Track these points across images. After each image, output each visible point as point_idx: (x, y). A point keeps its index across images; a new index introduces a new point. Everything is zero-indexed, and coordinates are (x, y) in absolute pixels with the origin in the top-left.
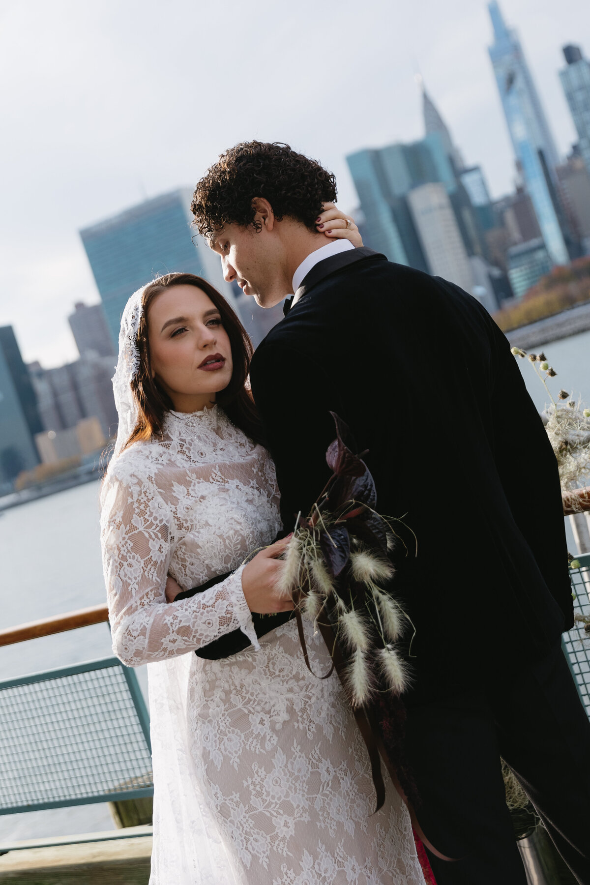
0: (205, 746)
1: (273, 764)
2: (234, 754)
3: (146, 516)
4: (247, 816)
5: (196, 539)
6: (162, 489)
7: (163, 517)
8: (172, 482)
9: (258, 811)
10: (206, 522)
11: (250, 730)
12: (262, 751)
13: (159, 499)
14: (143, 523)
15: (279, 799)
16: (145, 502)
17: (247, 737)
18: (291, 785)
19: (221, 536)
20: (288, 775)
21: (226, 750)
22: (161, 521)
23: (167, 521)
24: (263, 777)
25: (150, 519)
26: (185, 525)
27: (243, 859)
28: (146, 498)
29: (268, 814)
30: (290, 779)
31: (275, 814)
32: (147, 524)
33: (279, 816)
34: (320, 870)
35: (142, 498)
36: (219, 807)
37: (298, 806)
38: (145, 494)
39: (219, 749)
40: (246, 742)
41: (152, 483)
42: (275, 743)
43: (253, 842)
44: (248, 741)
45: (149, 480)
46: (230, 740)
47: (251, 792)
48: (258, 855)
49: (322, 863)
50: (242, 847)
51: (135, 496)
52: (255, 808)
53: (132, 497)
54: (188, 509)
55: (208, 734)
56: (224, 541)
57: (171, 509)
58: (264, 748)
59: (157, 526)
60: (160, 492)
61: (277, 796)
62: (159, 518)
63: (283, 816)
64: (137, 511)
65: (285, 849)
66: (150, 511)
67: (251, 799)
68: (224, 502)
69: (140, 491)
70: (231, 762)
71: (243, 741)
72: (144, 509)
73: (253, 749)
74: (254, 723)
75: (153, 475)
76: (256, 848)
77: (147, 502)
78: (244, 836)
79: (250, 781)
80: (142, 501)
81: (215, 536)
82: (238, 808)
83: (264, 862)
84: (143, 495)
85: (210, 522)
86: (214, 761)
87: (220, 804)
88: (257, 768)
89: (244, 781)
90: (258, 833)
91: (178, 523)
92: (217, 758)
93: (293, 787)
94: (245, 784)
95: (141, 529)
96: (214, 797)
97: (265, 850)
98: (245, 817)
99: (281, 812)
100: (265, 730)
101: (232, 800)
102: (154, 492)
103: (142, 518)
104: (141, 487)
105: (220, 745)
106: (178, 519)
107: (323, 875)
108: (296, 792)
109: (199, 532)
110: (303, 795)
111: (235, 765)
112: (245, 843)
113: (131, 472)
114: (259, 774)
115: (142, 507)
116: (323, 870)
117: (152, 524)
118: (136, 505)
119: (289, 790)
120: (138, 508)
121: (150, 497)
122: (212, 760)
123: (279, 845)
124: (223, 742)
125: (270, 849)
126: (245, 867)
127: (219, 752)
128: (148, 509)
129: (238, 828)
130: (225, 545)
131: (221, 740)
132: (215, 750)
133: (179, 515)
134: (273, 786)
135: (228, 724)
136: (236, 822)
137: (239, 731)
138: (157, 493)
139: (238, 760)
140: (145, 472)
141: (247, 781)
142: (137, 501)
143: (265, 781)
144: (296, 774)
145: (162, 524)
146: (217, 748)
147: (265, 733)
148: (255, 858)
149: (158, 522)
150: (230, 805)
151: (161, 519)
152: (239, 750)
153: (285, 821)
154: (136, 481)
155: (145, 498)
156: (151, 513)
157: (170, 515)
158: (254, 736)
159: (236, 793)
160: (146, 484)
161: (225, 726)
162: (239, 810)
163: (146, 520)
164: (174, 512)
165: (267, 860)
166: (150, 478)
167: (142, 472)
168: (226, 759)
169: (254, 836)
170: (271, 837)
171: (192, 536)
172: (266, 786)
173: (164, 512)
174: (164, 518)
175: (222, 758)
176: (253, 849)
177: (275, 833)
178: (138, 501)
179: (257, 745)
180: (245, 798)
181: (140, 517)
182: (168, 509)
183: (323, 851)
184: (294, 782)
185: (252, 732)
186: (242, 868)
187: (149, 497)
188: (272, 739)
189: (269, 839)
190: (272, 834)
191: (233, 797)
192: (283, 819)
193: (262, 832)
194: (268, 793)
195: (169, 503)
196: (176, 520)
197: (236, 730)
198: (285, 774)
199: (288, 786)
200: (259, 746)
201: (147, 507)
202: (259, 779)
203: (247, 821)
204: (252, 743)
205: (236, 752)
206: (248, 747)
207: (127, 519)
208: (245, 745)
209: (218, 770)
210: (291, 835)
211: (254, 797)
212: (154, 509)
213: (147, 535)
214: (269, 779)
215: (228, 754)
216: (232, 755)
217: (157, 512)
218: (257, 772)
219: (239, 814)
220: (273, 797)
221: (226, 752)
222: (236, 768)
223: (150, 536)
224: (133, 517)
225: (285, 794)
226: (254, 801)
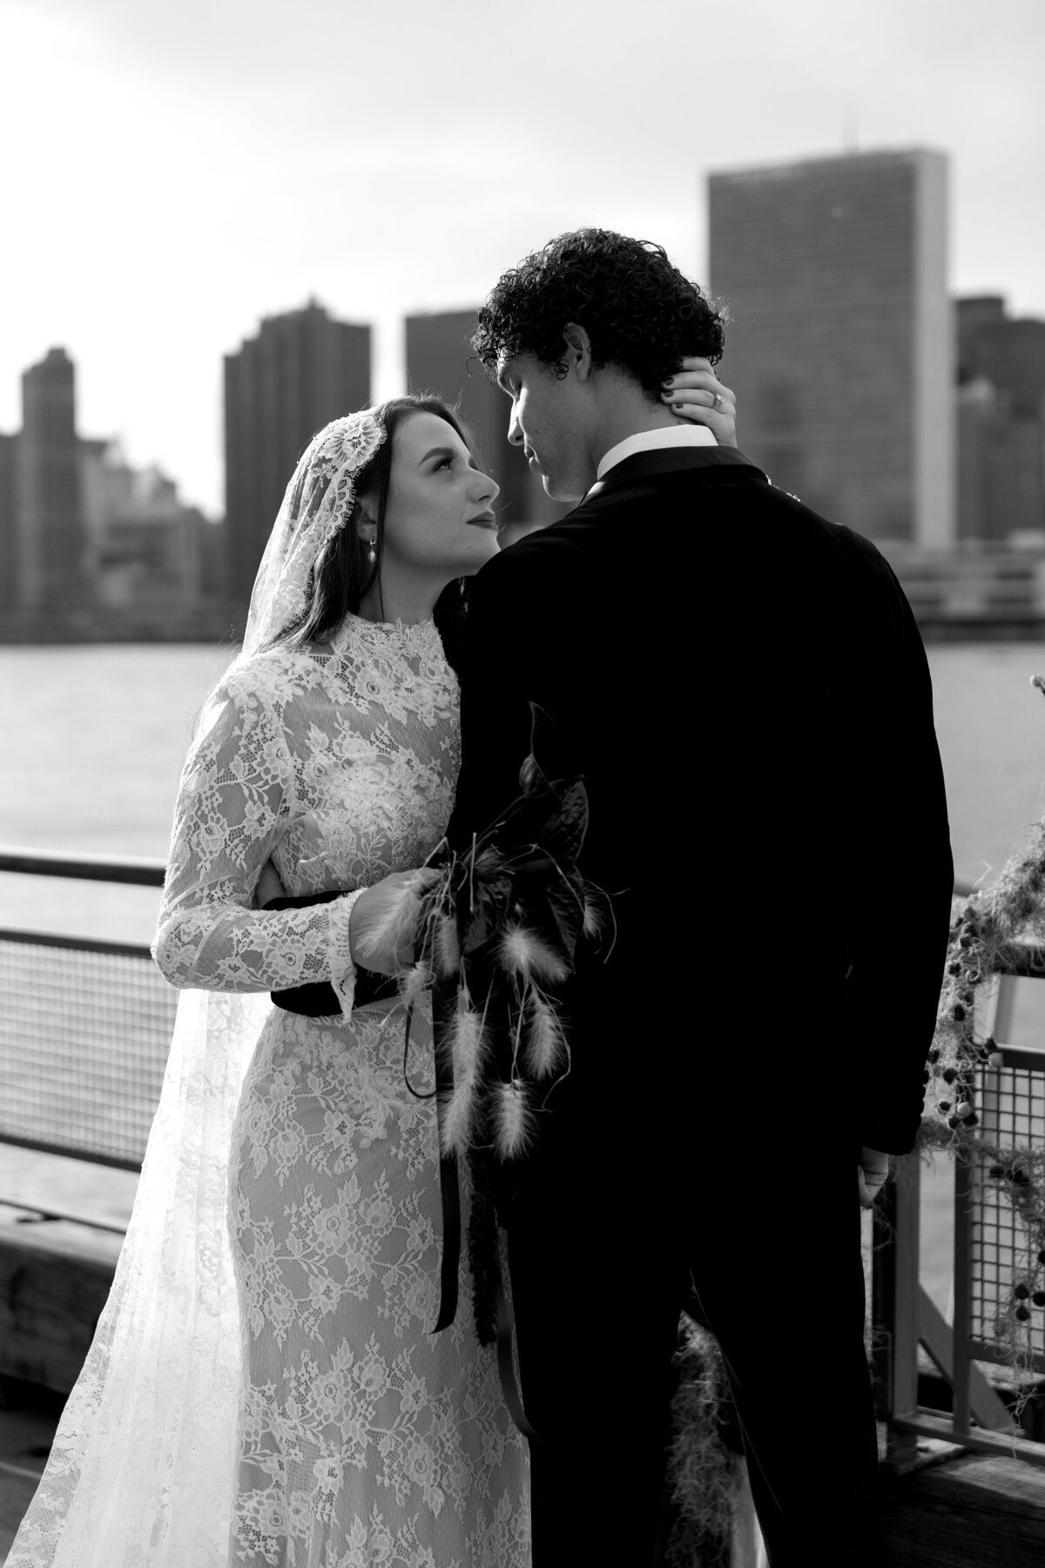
1: (337, 1196)
2: (285, 1161)
3: (254, 764)
4: (276, 1259)
5: (320, 822)
6: (290, 728)
7: (278, 772)
8: (310, 722)
9: (292, 1258)
10: (342, 801)
11: (321, 1134)
12: (327, 1170)
13: (282, 743)
14: (247, 772)
15: (329, 1251)
16: (258, 740)
17: (311, 1143)
18: (354, 1236)
19: (355, 830)
20: (355, 1220)
21: (275, 1151)
22: (275, 777)
23: (284, 781)
24: (316, 1210)
25: (259, 769)
26: (310, 796)
27: (252, 1323)
28: (262, 736)
29: (305, 1268)
30: (356, 1228)
31: (316, 1271)
32: (251, 776)
33: (320, 1276)
34: (359, 1377)
35: (256, 734)
37: (355, 1271)
38: (263, 729)
40: (308, 1150)
41: (279, 715)
42: (351, 1167)
43: (273, 1301)
44: (311, 1149)
45: (276, 709)
47: (292, 1226)
48: (275, 1323)
49: (366, 1369)
50: (255, 1304)
51: (247, 727)
52: (290, 1252)
53: (241, 728)
54: (320, 771)
55: (259, 1119)
56: (359, 839)
57: (295, 764)
58: (331, 1169)
59: (266, 783)
60: (285, 733)
61: (327, 1246)
62: (273, 773)
63: (326, 1277)
64: (243, 751)
65: (316, 1329)
66: (262, 757)
67: (287, 1237)
68: (377, 779)
69: (257, 723)
70: (277, 1172)
71: (304, 1146)
72: (253, 751)
73: (314, 1164)
75: (283, 704)
76: (275, 1312)
77: (261, 742)
78: (263, 1287)
79: (294, 1209)
80: (255, 738)
81: (348, 827)
82: (267, 1243)
83: (279, 1337)
84: (259, 730)
85: (347, 803)
87: (244, 1228)
88: (310, 1194)
89: (286, 1207)
90: (283, 1292)
91: (300, 788)
92: (260, 1159)
93: (357, 1240)
94: (286, 1212)
95: (241, 780)
97: (286, 1319)
98: (271, 1261)
99: (326, 1271)
100: (342, 1142)
101: (261, 1228)
102: (277, 729)
103: (247, 764)
104: (259, 716)
105: (269, 1142)
106: (302, 782)
107: (363, 1387)
108: (358, 1250)
109: (327, 814)
110: (368, 1259)
111: (281, 1178)
112: (261, 1299)
113: (252, 689)
114: (311, 1204)
115: (252, 747)
116: (364, 1380)
117: (259, 777)
118: (243, 742)
119: (347, 1243)
120: (246, 747)
121: (268, 736)
123: (307, 1319)
126: (252, 1334)
127: (266, 1152)
128: (260, 753)
129: (258, 1272)
130: (359, 845)
131: (274, 1134)
132: (260, 1145)
133: (304, 777)
134: (326, 1229)
135: (290, 1113)
136: (258, 1263)
137: (303, 1130)
138: (281, 733)
139: (287, 1173)
140: (273, 696)
141: (290, 1208)
142: (247, 736)
143: (317, 1217)
144: (368, 1223)
145: (275, 783)
146: (264, 1144)
147: (342, 1146)
148: (269, 1326)
149: (269, 777)
150: (255, 1234)
151: (275, 774)
152: (294, 1158)
153: (328, 1287)
154: (254, 704)
155: (261, 736)
156: (263, 762)
157: (291, 772)
158: (322, 1144)
159: (270, 1221)
160: (269, 714)
161: (285, 1115)
162: (267, 1248)
163: (251, 770)
164: (298, 770)
165: (285, 1336)
166: (277, 706)
167: (268, 694)
168: (272, 1164)
169: (277, 1293)
170: (300, 1303)
171: (315, 816)
172: (315, 1224)
173: (285, 766)
174: (280, 775)
175: (266, 1161)
176: (271, 1313)
177: (308, 1299)
178: (249, 736)
179: (322, 1159)
180: (280, 1233)
181: (244, 762)
182: (291, 762)
183: (375, 1352)
184: (360, 1233)
185: (322, 1137)
186: (247, 1335)
187: (266, 736)
188: (348, 1158)
189: (296, 1304)
190: (303, 1300)
191: (263, 1224)
192: (326, 1283)
193: (290, 1291)
194: (315, 1237)
195: (295, 753)
196: (298, 782)
197: (300, 1127)
198: (350, 1218)
199: (349, 1236)
200: (324, 1162)
201: (260, 750)
202: (309, 1211)
203: (273, 1267)
204: (316, 1153)
205: (289, 1160)
206: (307, 1158)
207: (224, 758)
208: (305, 1154)
209: (256, 1177)
210: (330, 1311)
211: (293, 1235)
212: (269, 755)
213: (246, 792)
214: (323, 1216)
215: (277, 1159)
216: (282, 1162)
217: (272, 762)
218: (309, 1200)
219: (265, 1252)
220: (321, 1245)
221: (274, 1153)
222: (282, 1184)
223: (251, 796)
224: (233, 760)
225: (340, 1246)
226: (292, 1241)
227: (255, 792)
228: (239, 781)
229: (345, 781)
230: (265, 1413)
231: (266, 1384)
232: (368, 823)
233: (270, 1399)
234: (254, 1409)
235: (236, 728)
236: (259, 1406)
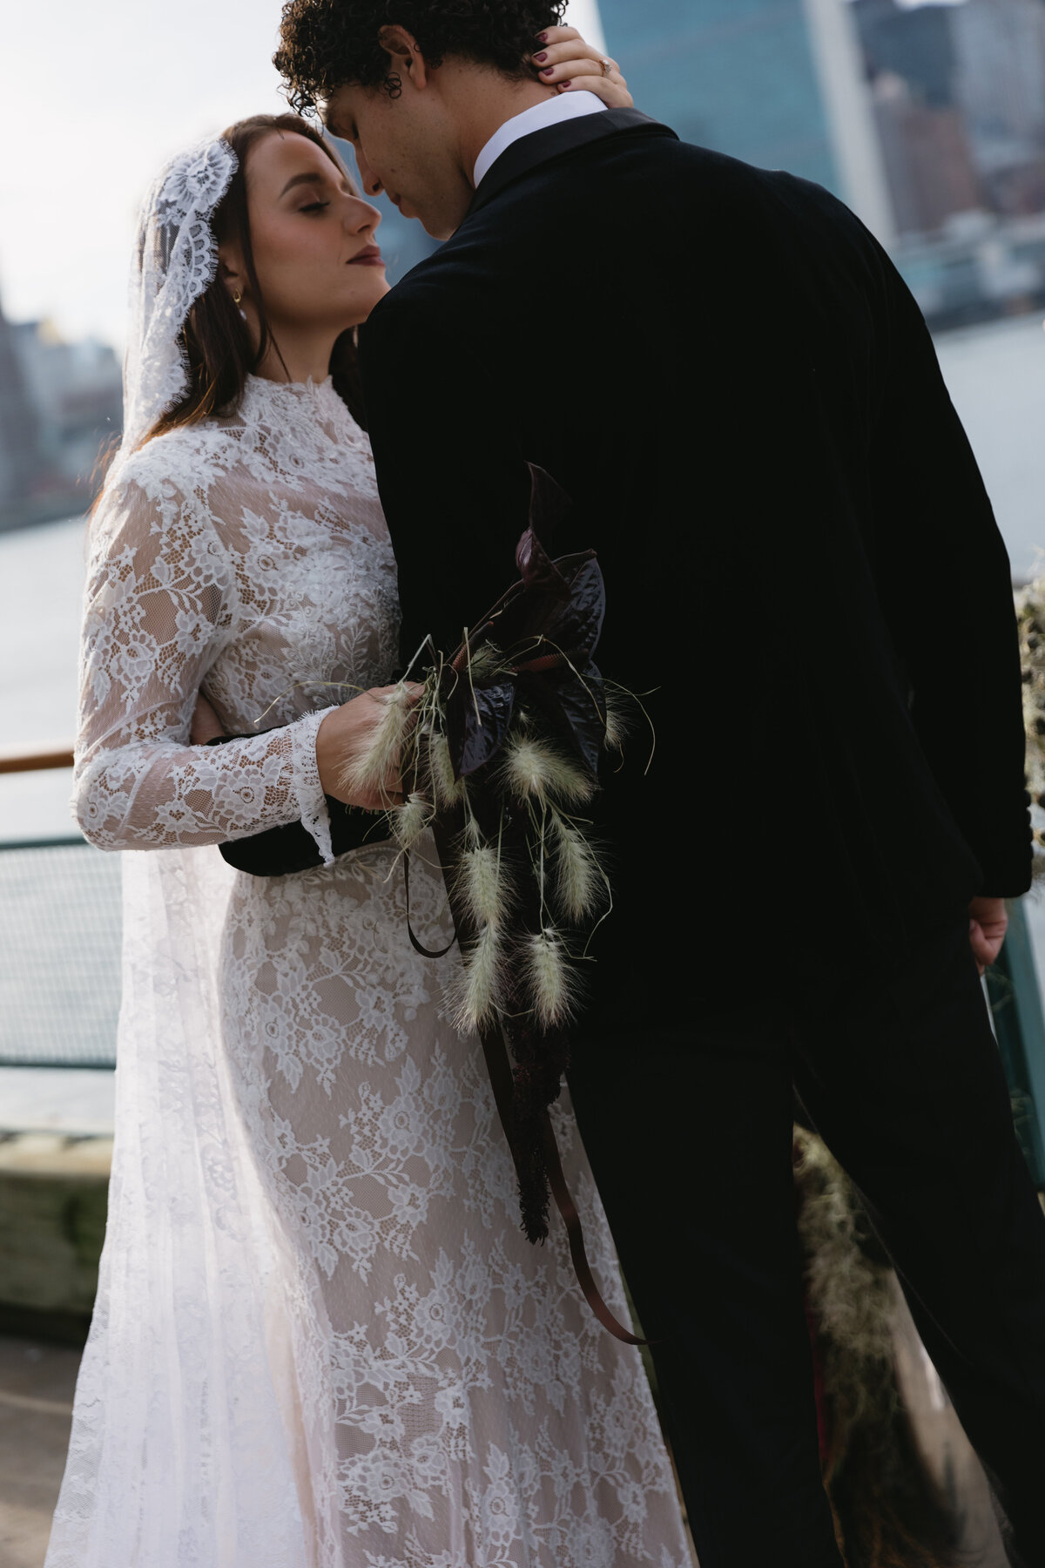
0: (267, 1044)
1: (397, 1088)
2: (326, 1065)
3: (181, 564)
4: (341, 1181)
5: (283, 629)
6: (219, 517)
7: (212, 571)
8: (242, 505)
9: (363, 1174)
10: (306, 597)
11: (358, 1020)
12: (377, 1060)
13: (213, 535)
14: (173, 576)
15: (404, 1153)
16: (183, 535)
17: (351, 1034)
18: (427, 1128)
19: (330, 627)
20: (423, 1108)
21: (309, 1055)
22: (208, 578)
23: (222, 580)
24: (377, 1110)
25: (188, 570)
26: (258, 597)
27: (320, 1261)
28: (187, 530)
29: (381, 1180)
30: (426, 1117)
31: (394, 1181)
32: (179, 579)
33: (401, 1185)
34: (463, 1289)
35: (180, 528)
36: (284, 1162)
37: (437, 1167)
38: (186, 521)
39: (296, 1053)
40: (349, 1043)
41: (203, 502)
42: (403, 1048)
43: (346, 1230)
44: (353, 1041)
45: (198, 495)
46: (318, 1037)
47: (354, 1138)
48: (352, 1255)
49: (468, 1275)
50: (321, 1239)
51: (167, 521)
52: (358, 1167)
53: (160, 524)
54: (266, 564)
55: (275, 1022)
56: (338, 638)
57: (232, 559)
58: (382, 1057)
59: (199, 586)
60: (215, 523)
61: (401, 1148)
62: (206, 572)
63: (408, 1185)
64: (165, 550)
65: (407, 1247)
66: (190, 556)
67: (351, 1151)
69: (178, 514)
70: (319, 1079)
71: (344, 1041)
72: (179, 549)
73: (361, 1057)
74: (364, 1007)
75: (205, 488)
76: (350, 1242)
77: (187, 537)
78: (327, 1218)
79: (352, 1116)
80: (179, 533)
81: (321, 625)
82: (325, 1166)
83: (361, 1269)
84: (182, 523)
85: (314, 597)
86: (285, 1074)
87: (288, 1156)
88: (366, 1093)
89: (341, 1117)
90: (358, 1215)
91: (244, 587)
92: (292, 1070)
93: (431, 1131)
94: (343, 1122)
95: (167, 586)
96: (277, 1141)
97: (367, 1246)
98: (335, 1184)
99: (406, 1177)
100: (385, 1022)
101: (314, 1150)
102: (204, 519)
103: (172, 565)
104: (179, 506)
105: (297, 1046)
106: (245, 579)
107: (468, 1297)
108: (434, 1142)
109: (289, 617)
110: (446, 1148)
111: (327, 1085)
112: (327, 1231)
113: (165, 475)
114: (371, 1105)
115: (176, 545)
116: (468, 1288)
117: (189, 580)
118: (165, 539)
119: (422, 1138)
120: (168, 545)
121: (195, 529)
122: (281, 1073)
123: (395, 1238)
124: (304, 1041)
125: (378, 1246)
126: (322, 1275)
127: (297, 1059)
128: (187, 550)
129: (318, 1202)
130: (338, 645)
131: (301, 1036)
132: (287, 1054)
133: (246, 573)
134: (394, 1128)
135: (315, 1005)
136: (315, 1191)
137: (337, 1022)
138: (209, 522)
139: (332, 1077)
140: (191, 479)
141: (346, 1116)
142: (168, 532)
143: (381, 1118)
144: (436, 1107)
145: (209, 584)
146: (292, 1051)
147: (386, 1026)
148: (344, 1260)
149: (201, 579)
150: (307, 1160)
151: (208, 573)
152: (336, 1057)
153: (413, 1195)
154: (172, 493)
155: (185, 530)
156: (192, 561)
157: (229, 570)
158: (364, 1031)
159: (323, 1139)
160: (191, 502)
161: (309, 1009)
162: (326, 1170)
163: (179, 572)
164: (238, 565)
165: (368, 1266)
166: (199, 492)
167: (184, 478)
168: (309, 1072)
169: (349, 1219)
170: (382, 1222)
171: (273, 623)
172: (381, 1127)
173: (219, 563)
174: (215, 574)
175: (301, 1070)
176: (344, 1244)
177: (391, 1216)
178: (171, 532)
179: (369, 1049)
180: (340, 1149)
181: (169, 563)
182: (227, 557)
183: (471, 1253)
184: (431, 1122)
185: (360, 1023)
186: (316, 1277)
187: (193, 529)
188: (397, 1039)
189: (377, 1228)
190: (386, 1218)
192: (409, 1191)
193: (367, 1212)
194: (385, 1142)
195: (230, 546)
196: (240, 581)
197: (332, 1020)
198: (418, 1108)
199: (421, 1130)
200: (372, 1052)
201: (186, 547)
202: (370, 1113)
203: (339, 1191)
204: (360, 1044)
205: (329, 1061)
206: (352, 1053)
207: (142, 563)
208: (348, 1049)
209: (293, 1092)
210: (421, 1222)
211: (357, 1147)
212: (198, 552)
213: (175, 600)
214: (389, 1115)
215: (314, 1064)
216: (322, 1066)
217: (203, 560)
218: (367, 1101)
219: (324, 1177)
220: (394, 1149)
221: (309, 1058)
222: (328, 1091)
223: (181, 603)
224: (154, 562)
225: (415, 1144)
226: (357, 1155)
227: (185, 599)
228: (165, 587)
229: (302, 574)
230: (357, 1363)
231: (352, 1327)
232: (346, 615)
233: (360, 1345)
234: (342, 1360)
235: (153, 524)
236: (348, 1355)
